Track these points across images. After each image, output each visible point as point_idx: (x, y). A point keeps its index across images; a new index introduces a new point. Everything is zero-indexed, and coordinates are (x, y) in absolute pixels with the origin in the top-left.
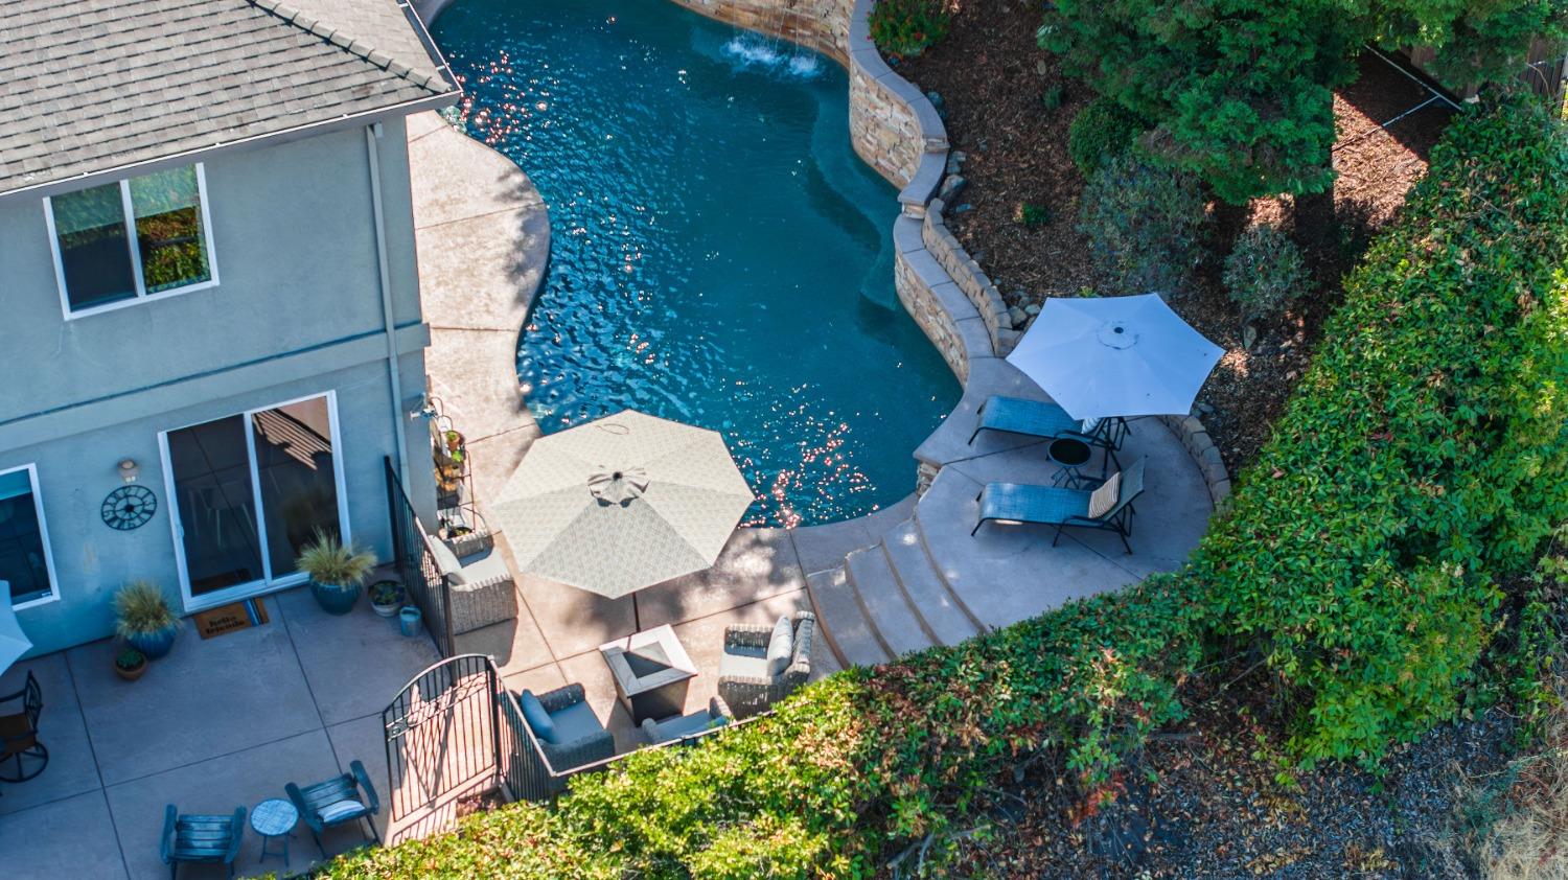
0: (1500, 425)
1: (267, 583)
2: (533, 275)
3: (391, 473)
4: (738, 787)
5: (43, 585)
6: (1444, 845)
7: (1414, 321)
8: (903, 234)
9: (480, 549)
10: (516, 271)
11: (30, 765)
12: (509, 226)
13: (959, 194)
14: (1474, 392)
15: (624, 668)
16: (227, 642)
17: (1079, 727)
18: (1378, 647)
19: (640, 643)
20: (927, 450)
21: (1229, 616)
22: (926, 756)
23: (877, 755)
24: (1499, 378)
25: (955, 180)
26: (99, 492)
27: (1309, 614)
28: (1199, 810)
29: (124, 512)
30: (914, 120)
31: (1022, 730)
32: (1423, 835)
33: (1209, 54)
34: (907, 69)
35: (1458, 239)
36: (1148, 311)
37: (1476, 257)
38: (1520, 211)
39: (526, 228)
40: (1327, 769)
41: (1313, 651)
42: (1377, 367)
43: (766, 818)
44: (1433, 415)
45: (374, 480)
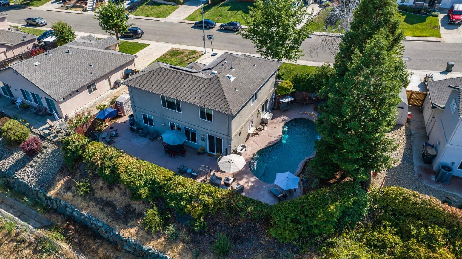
10: (269, 143)
12: (274, 139)
15: (226, 179)
16: (208, 157)
18: (280, 227)
23: (224, 199)
26: (201, 136)
27: (276, 218)
29: (203, 140)
32: (280, 253)
43: (211, 197)
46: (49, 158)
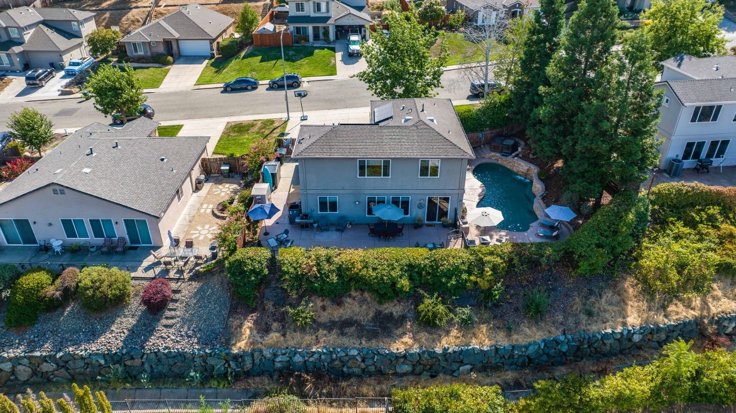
0: (617, 232)
1: (436, 222)
2: (482, 197)
3: (456, 210)
4: (492, 252)
5: (407, 214)
6: (597, 291)
7: (606, 216)
8: (535, 200)
9: (466, 223)
10: (479, 195)
11: (401, 235)
12: (480, 190)
13: (545, 196)
14: (613, 226)
15: (481, 240)
16: (430, 228)
17: (543, 256)
18: (590, 257)
19: (484, 237)
20: (531, 225)
21: (569, 249)
22: (520, 255)
23: (513, 252)
24: (618, 225)
25: (545, 195)
26: (418, 203)
27: (580, 250)
28: (560, 276)
29: (420, 206)
30: (541, 186)
31: (534, 255)
32: (594, 288)
33: (583, 177)
34: (542, 180)
35: (616, 206)
36: (567, 209)
37: (618, 209)
38: (626, 205)
39: (483, 191)
40: (580, 275)
41: (580, 256)
42: (599, 221)
43: (495, 256)
44: (606, 228)
45: (454, 210)
46: (195, 304)
